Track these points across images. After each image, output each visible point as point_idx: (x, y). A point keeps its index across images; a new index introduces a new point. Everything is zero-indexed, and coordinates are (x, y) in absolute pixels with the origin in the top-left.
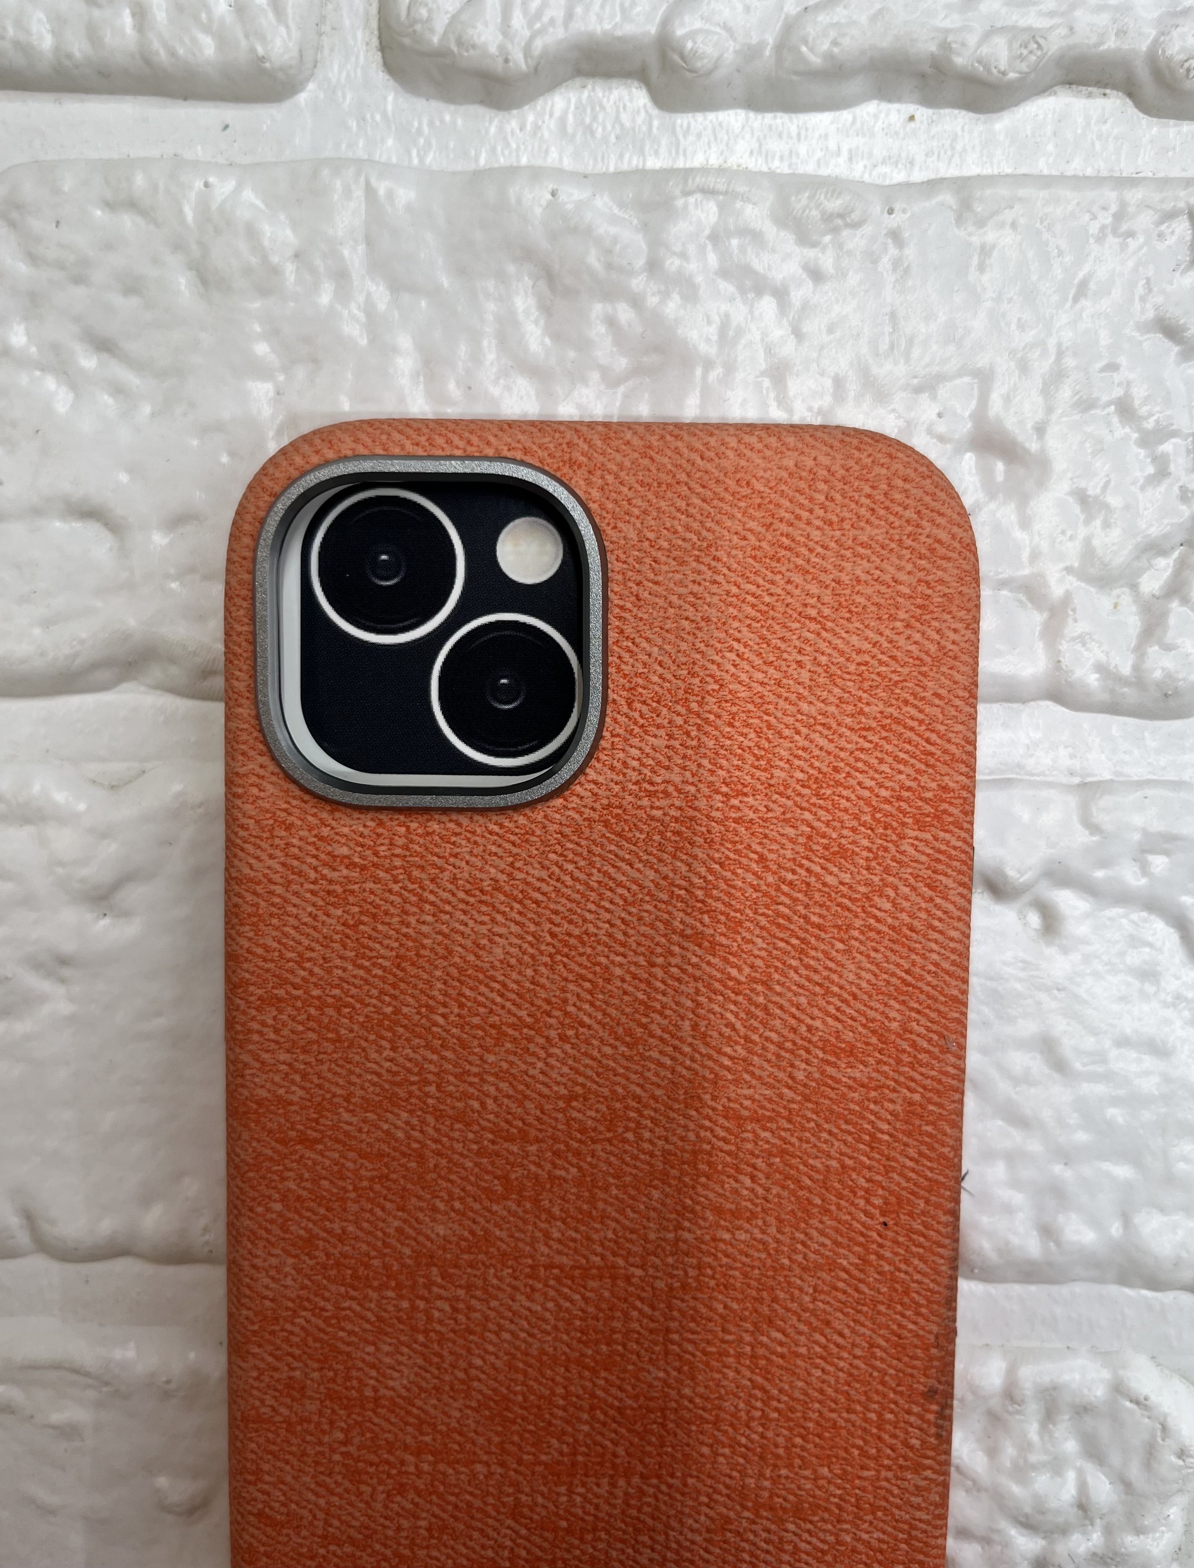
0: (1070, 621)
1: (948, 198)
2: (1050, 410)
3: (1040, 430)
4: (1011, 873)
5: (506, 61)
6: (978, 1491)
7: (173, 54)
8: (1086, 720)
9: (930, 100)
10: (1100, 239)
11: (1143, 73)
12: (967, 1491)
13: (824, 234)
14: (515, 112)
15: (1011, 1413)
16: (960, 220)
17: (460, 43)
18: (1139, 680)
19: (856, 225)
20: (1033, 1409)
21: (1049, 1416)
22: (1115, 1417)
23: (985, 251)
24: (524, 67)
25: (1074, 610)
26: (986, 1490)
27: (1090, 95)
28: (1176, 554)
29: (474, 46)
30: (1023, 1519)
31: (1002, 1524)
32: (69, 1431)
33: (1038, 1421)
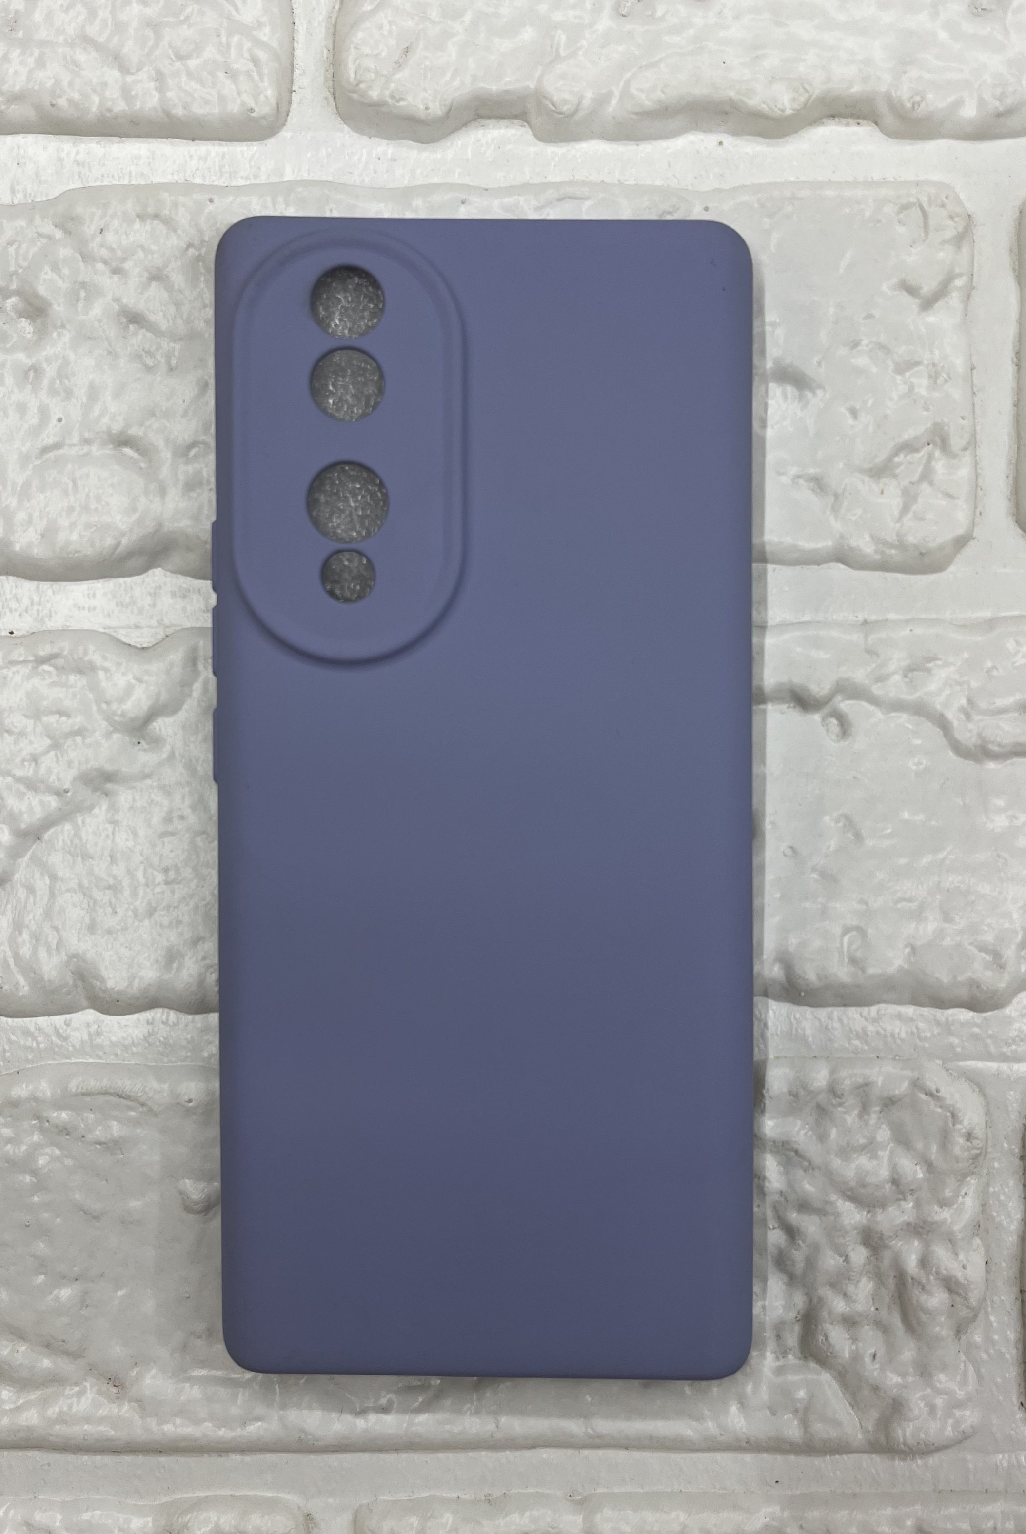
4: (813, 688)
5: (426, 110)
6: (813, 1169)
7: (187, 109)
8: (865, 576)
9: (733, 130)
12: (805, 1170)
14: (434, 145)
15: (834, 1106)
17: (392, 98)
18: (902, 545)
20: (851, 1101)
21: (865, 1109)
22: (915, 1108)
24: (439, 114)
26: (819, 1168)
27: (848, 125)
28: (923, 452)
29: (403, 100)
30: (850, 1193)
31: (833, 1197)
32: (112, 1146)
33: (856, 1112)
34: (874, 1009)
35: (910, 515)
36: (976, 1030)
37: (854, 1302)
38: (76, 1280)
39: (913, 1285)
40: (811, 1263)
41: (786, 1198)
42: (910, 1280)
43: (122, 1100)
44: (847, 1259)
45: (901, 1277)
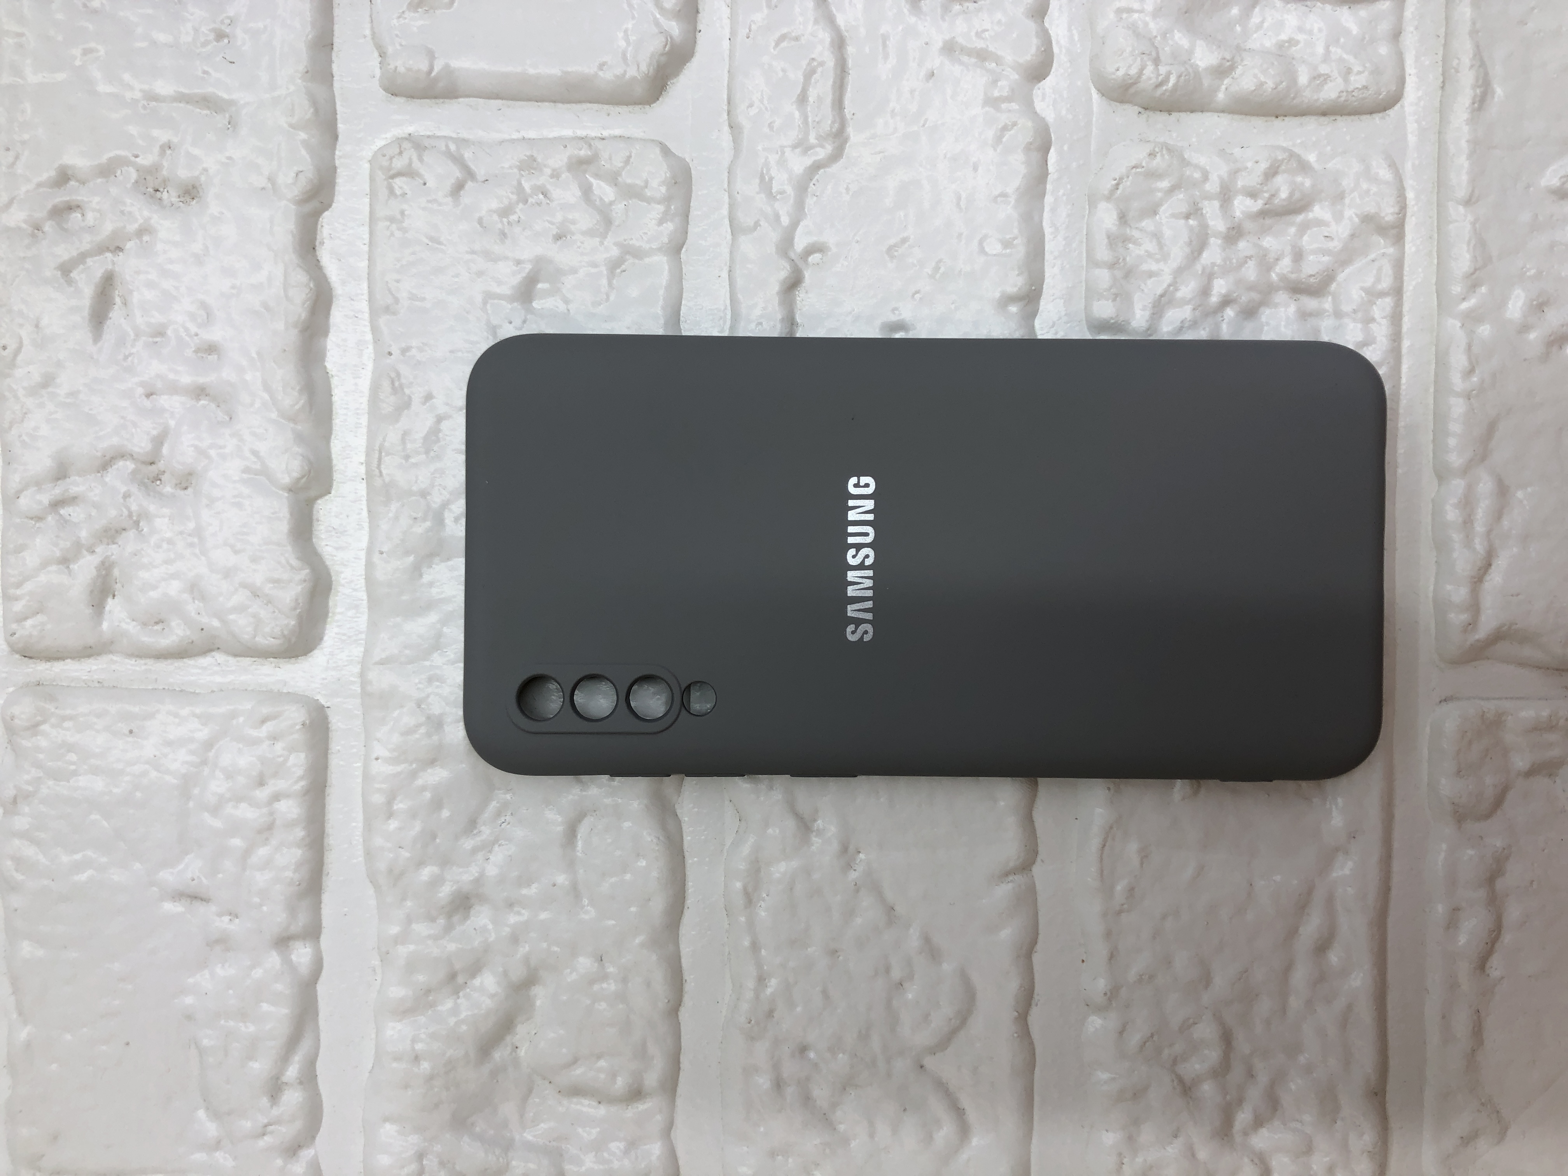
0: (631, 242)
1: (382, 321)
2: (506, 258)
3: (518, 262)
4: (783, 275)
5: (305, 581)
6: (1176, 283)
7: (301, 778)
8: (693, 230)
9: (325, 332)
10: (404, 230)
11: (308, 208)
12: (1177, 290)
13: (404, 393)
14: (333, 578)
15: (1125, 264)
16: (394, 313)
17: (295, 609)
18: (667, 200)
19: (398, 375)
20: (1122, 249)
21: (1127, 239)
22: (1128, 198)
23: (413, 297)
24: (308, 571)
25: (625, 240)
26: (1175, 278)
27: (321, 237)
28: (592, 180)
29: (297, 600)
30: (1196, 254)
31: (1198, 268)
32: (1145, 853)
33: (1130, 247)
34: (1048, 230)
36: (1066, 148)
37: (1283, 251)
39: (1271, 204)
40: (1251, 288)
41: (1199, 306)
42: (1267, 206)
43: (1107, 845)
44: (1250, 257)
45: (1263, 214)
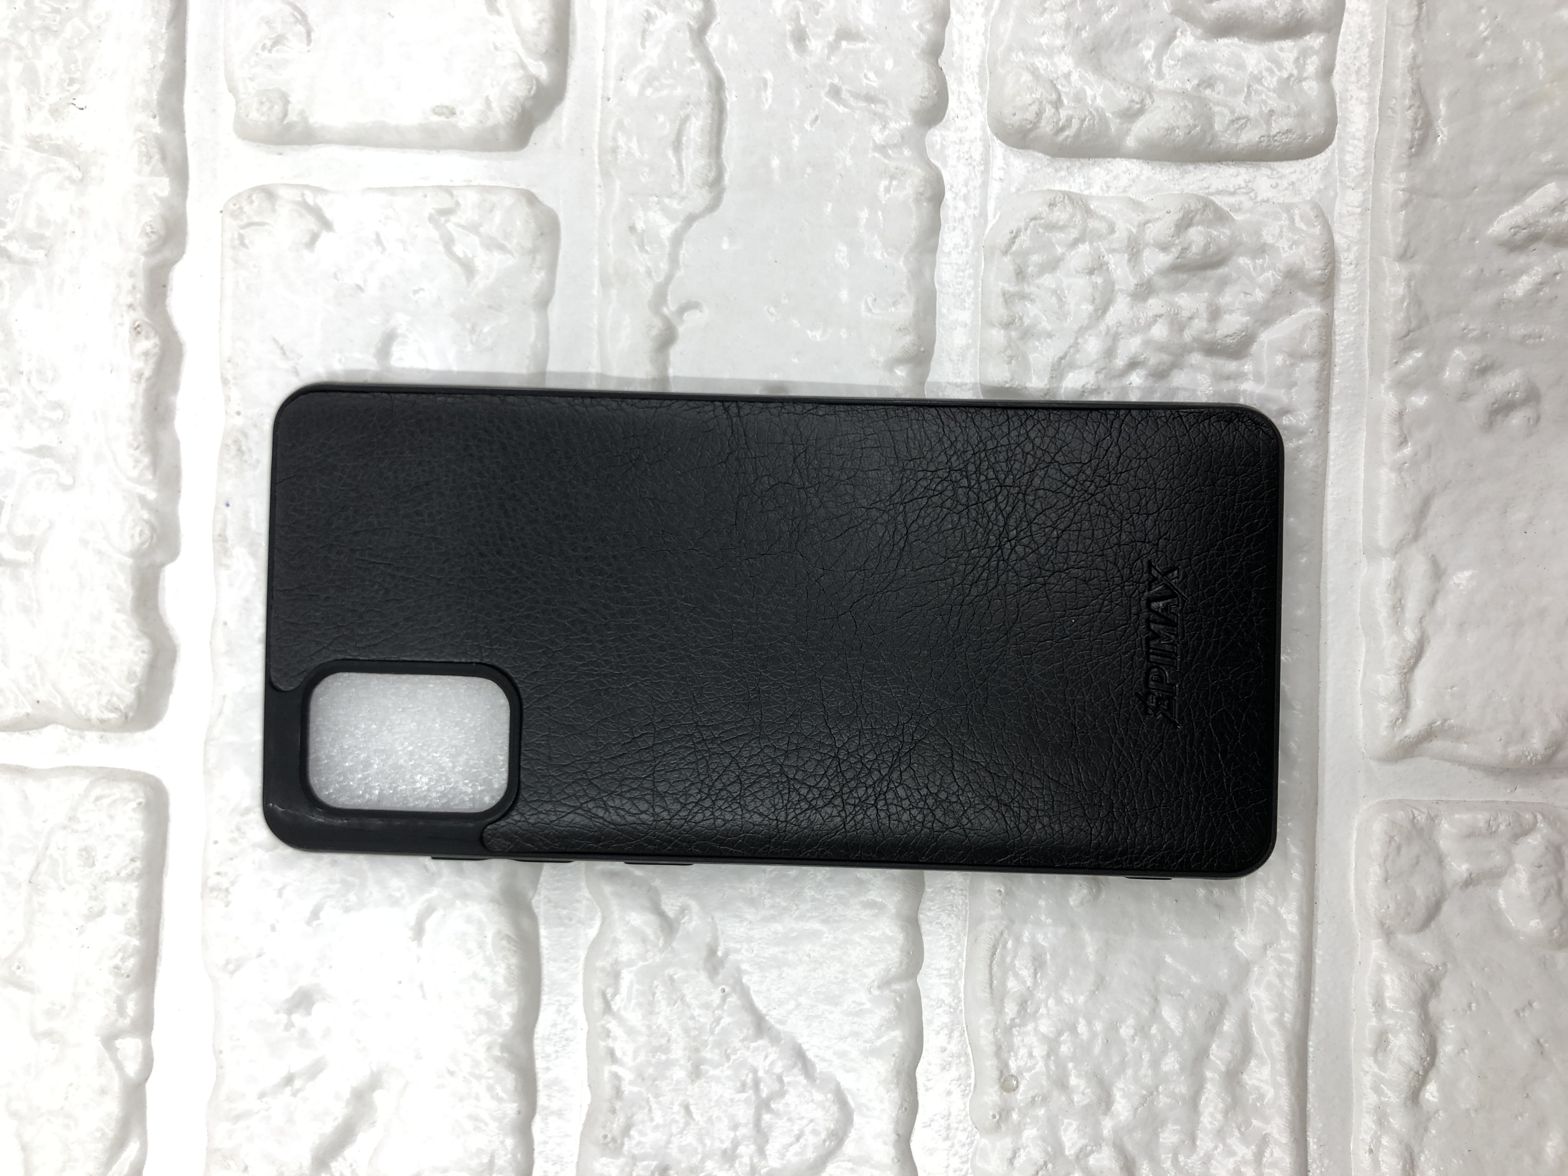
4: (654, 332)
5: (143, 652)
6: (1078, 344)
7: (135, 859)
8: (560, 283)
9: (174, 388)
11: (158, 259)
12: (1078, 351)
15: (1022, 324)
17: (133, 681)
18: (533, 251)
20: (1018, 308)
21: (1023, 297)
22: (1025, 254)
24: (149, 640)
26: (1076, 338)
27: (171, 289)
28: (453, 230)
29: (135, 671)
30: (1100, 312)
32: (1038, 963)
33: (1029, 305)
34: (938, 287)
35: (506, 243)
37: (1197, 309)
38: (1156, 999)
39: (1183, 258)
40: (1162, 348)
42: (1179, 260)
43: (997, 952)
45: (1175, 268)
